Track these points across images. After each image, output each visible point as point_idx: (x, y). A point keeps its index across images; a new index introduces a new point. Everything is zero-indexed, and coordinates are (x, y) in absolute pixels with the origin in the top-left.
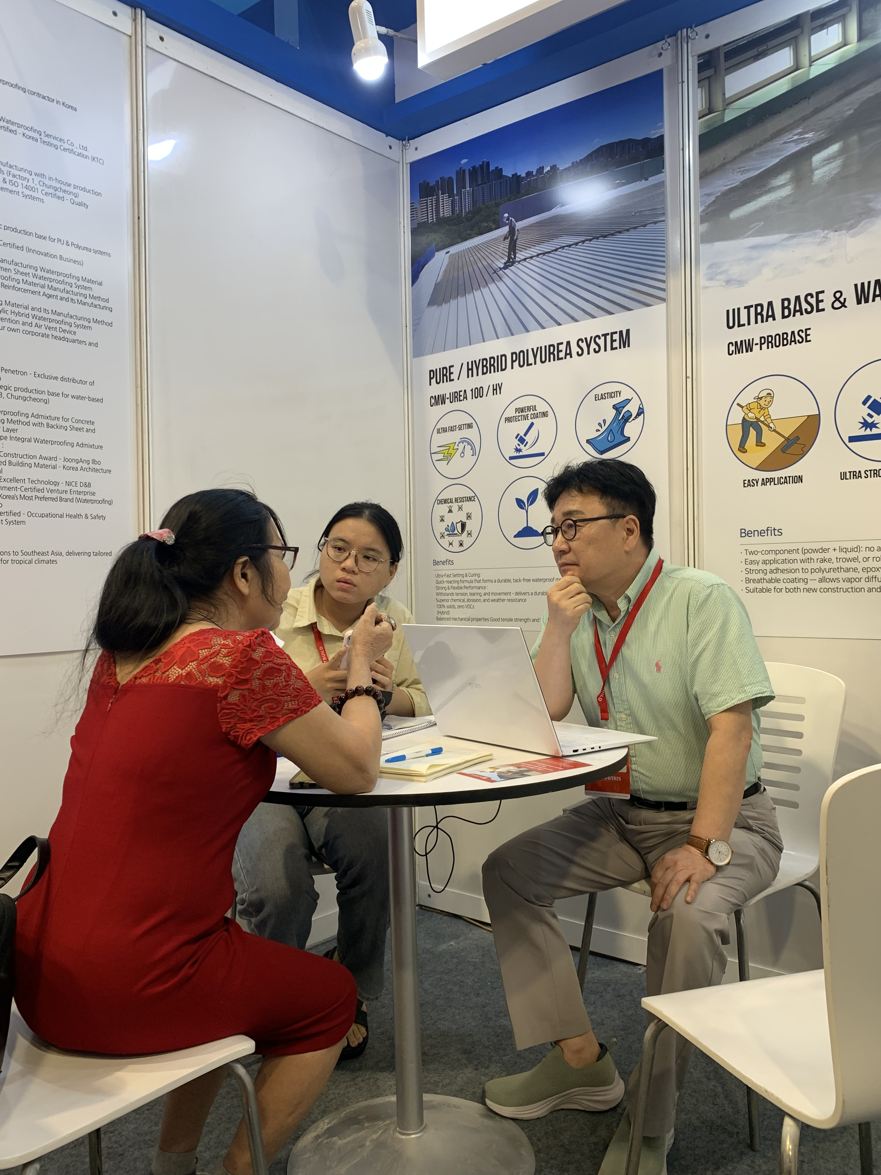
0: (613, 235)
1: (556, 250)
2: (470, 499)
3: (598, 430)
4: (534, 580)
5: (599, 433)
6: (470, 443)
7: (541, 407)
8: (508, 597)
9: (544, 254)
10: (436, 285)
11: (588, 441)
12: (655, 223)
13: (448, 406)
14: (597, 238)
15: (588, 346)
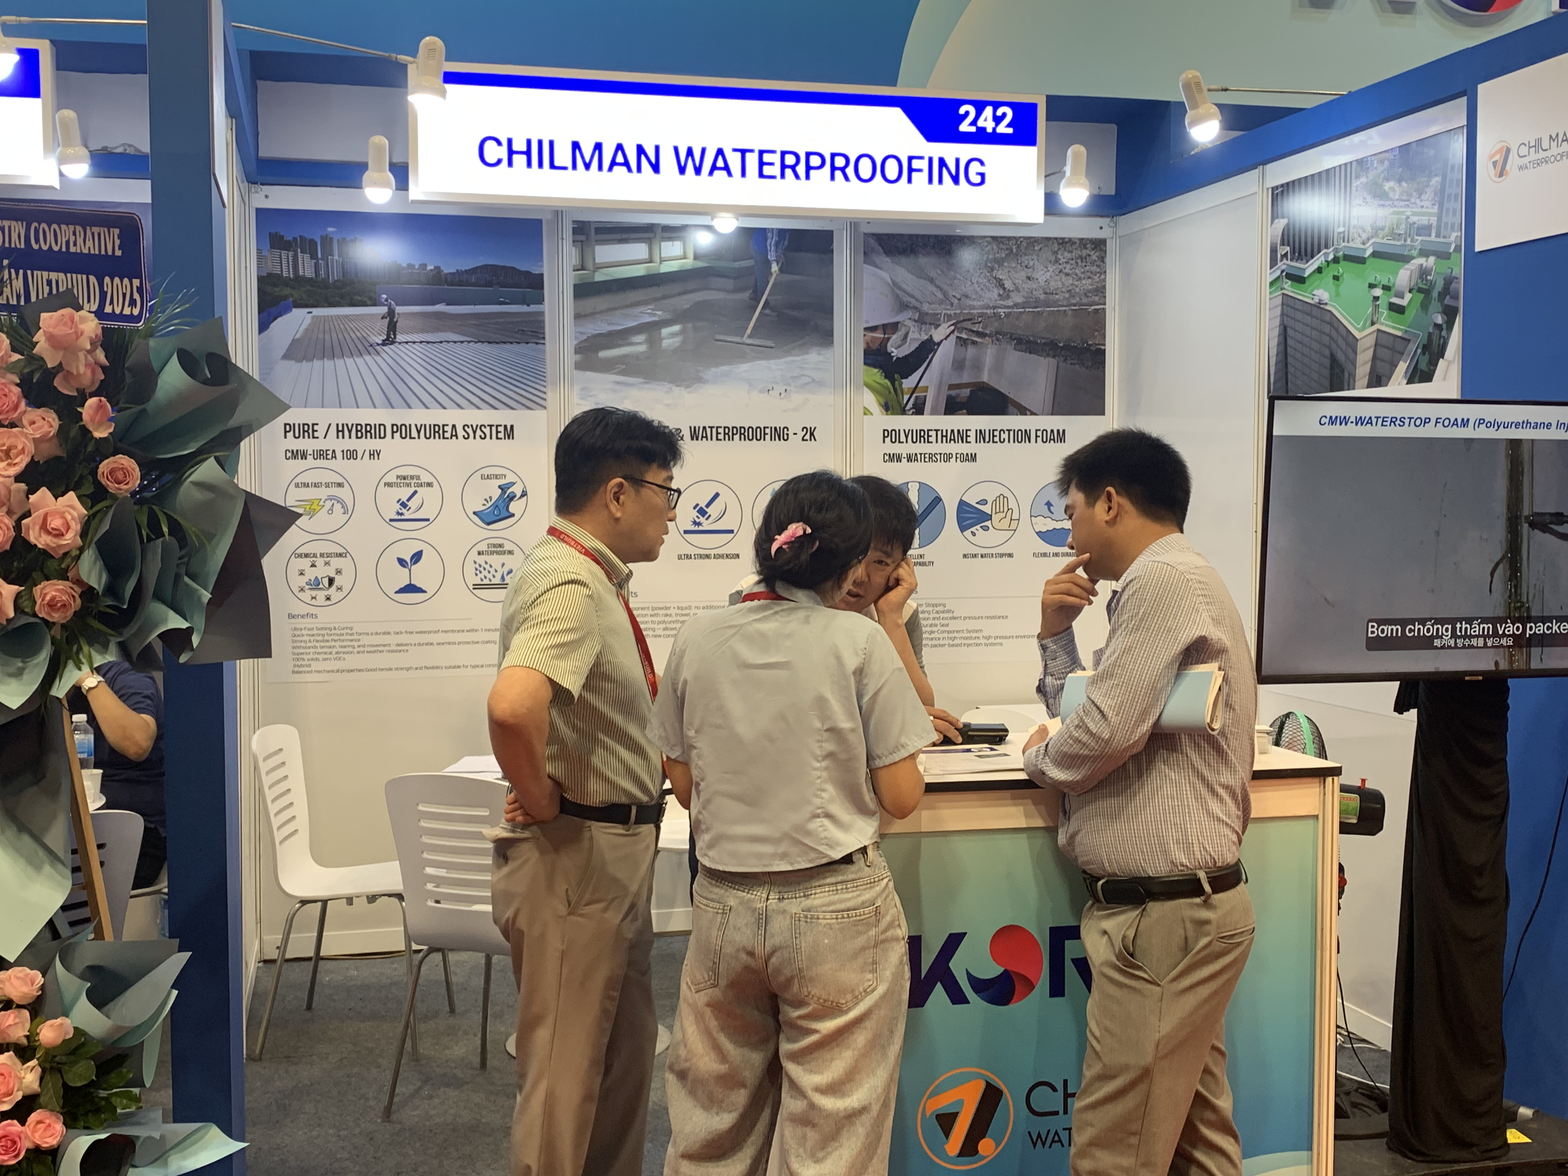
0: (497, 343)
1: (441, 342)
2: (340, 555)
3: (484, 505)
4: (417, 633)
5: (485, 507)
6: (340, 501)
7: (425, 478)
8: (388, 648)
9: (428, 342)
10: (294, 341)
11: (474, 513)
12: (537, 343)
13: (310, 462)
14: (483, 342)
15: (474, 432)
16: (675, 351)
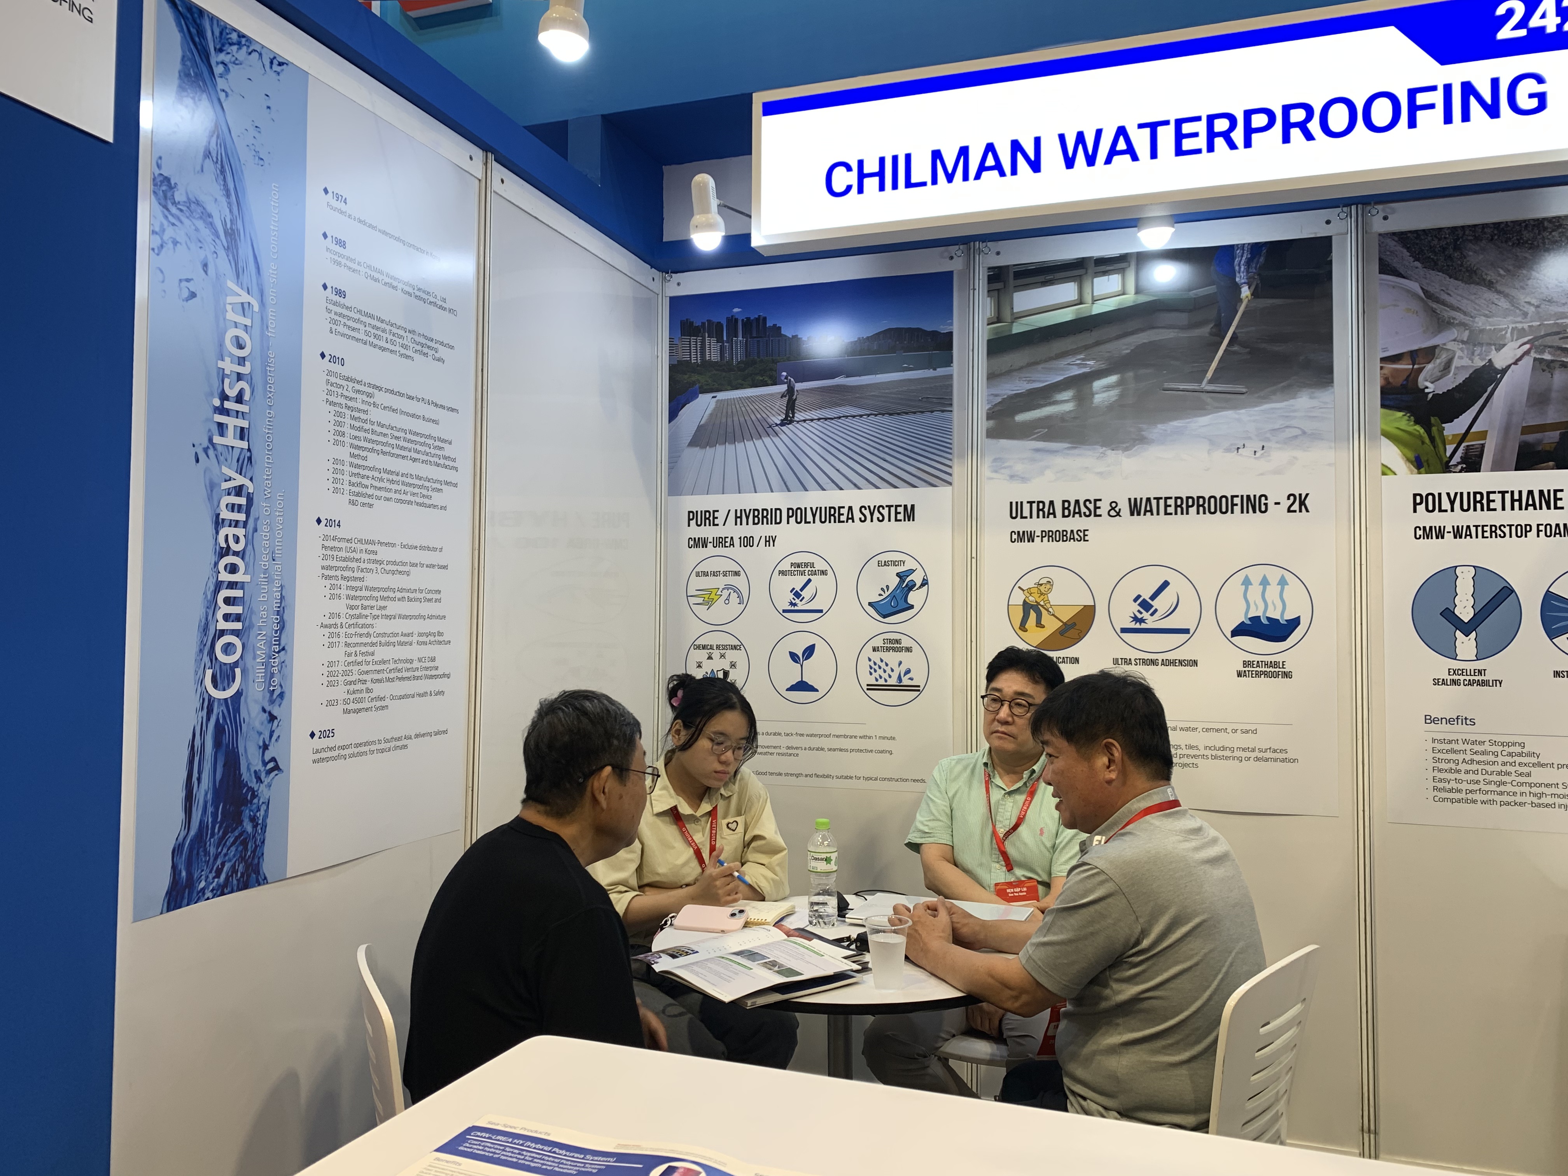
0: (899, 414)
1: (839, 418)
2: (735, 647)
3: (880, 595)
4: (807, 735)
5: (882, 598)
6: (736, 590)
7: (820, 565)
8: (778, 751)
9: (826, 419)
10: (700, 428)
11: (870, 604)
12: (943, 411)
13: (710, 550)
14: (883, 415)
15: (872, 514)
16: (1111, 407)
